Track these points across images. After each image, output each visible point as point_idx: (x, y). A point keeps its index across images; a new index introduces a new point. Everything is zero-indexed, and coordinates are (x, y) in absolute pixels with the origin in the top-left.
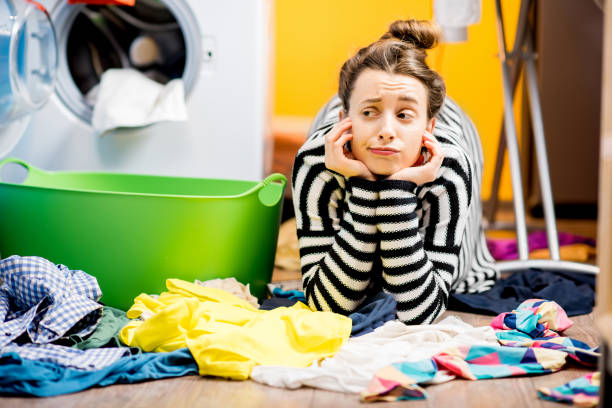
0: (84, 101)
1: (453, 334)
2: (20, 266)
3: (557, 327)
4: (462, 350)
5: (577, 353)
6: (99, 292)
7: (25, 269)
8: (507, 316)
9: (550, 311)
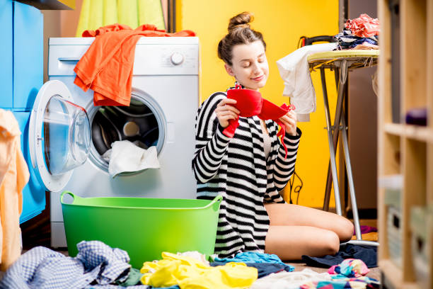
0: (102, 158)
1: (308, 276)
2: (90, 246)
3: (362, 272)
4: (315, 283)
5: (372, 284)
6: (129, 259)
7: (92, 248)
8: (336, 267)
9: (358, 265)
